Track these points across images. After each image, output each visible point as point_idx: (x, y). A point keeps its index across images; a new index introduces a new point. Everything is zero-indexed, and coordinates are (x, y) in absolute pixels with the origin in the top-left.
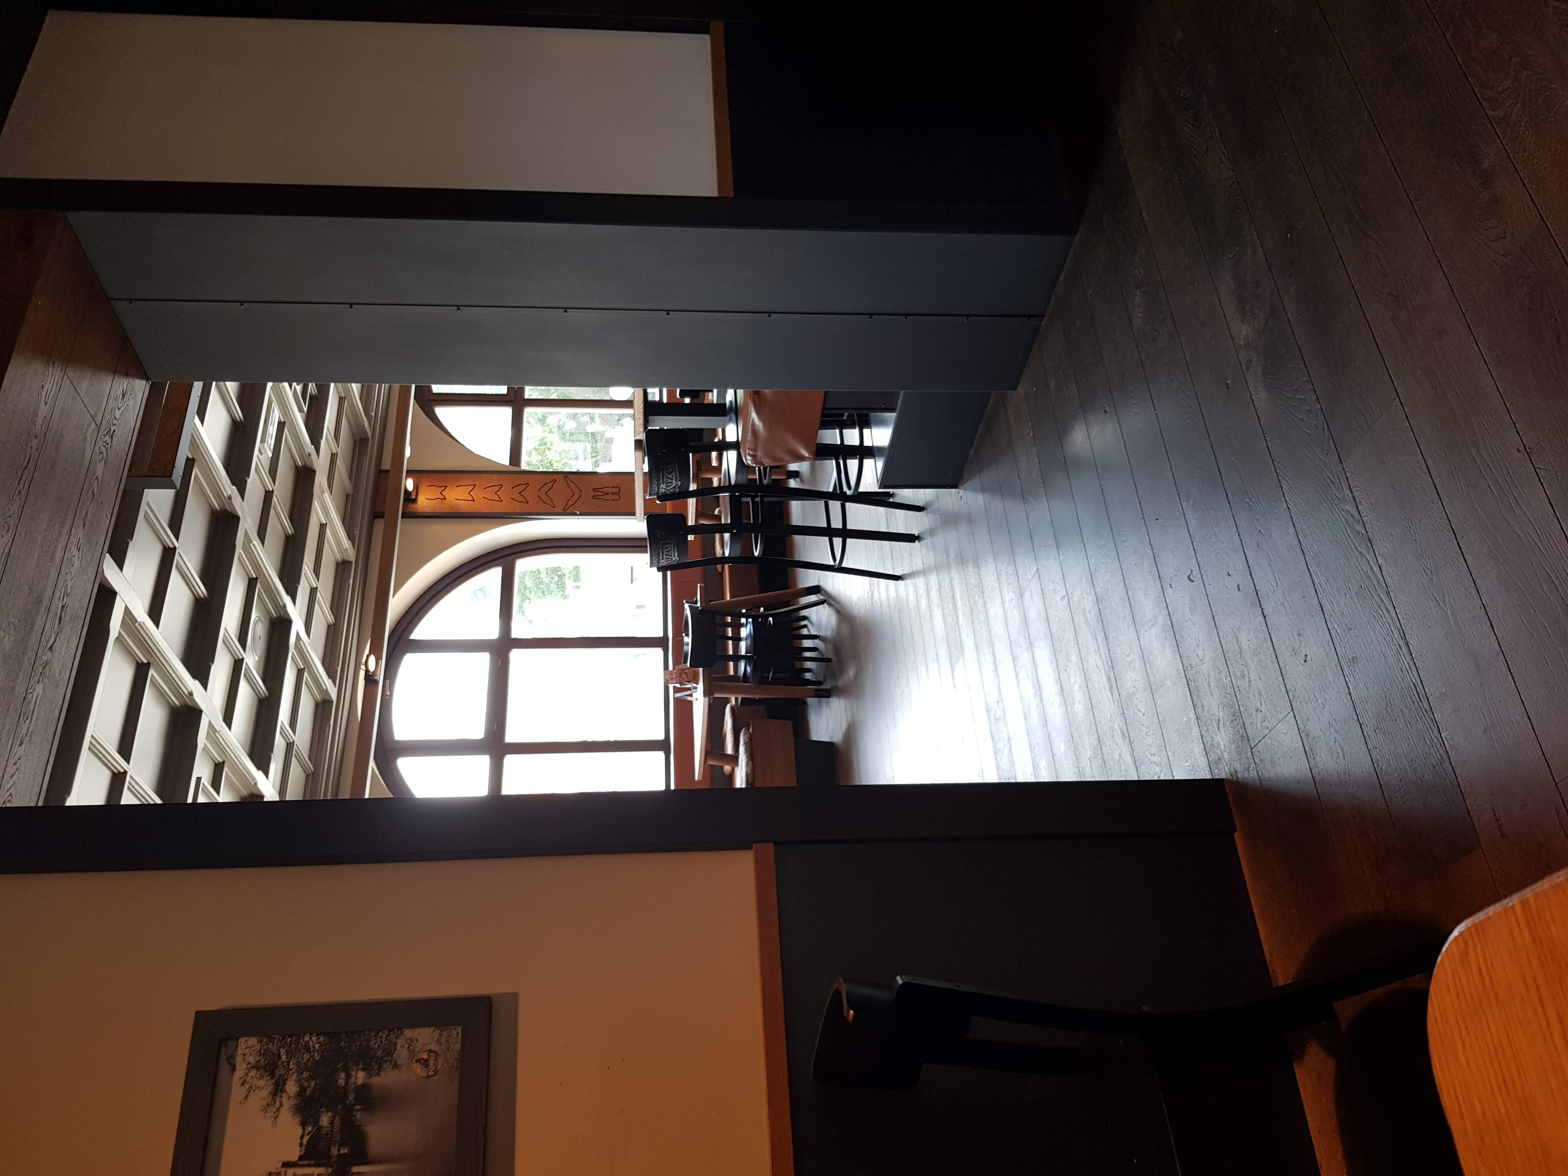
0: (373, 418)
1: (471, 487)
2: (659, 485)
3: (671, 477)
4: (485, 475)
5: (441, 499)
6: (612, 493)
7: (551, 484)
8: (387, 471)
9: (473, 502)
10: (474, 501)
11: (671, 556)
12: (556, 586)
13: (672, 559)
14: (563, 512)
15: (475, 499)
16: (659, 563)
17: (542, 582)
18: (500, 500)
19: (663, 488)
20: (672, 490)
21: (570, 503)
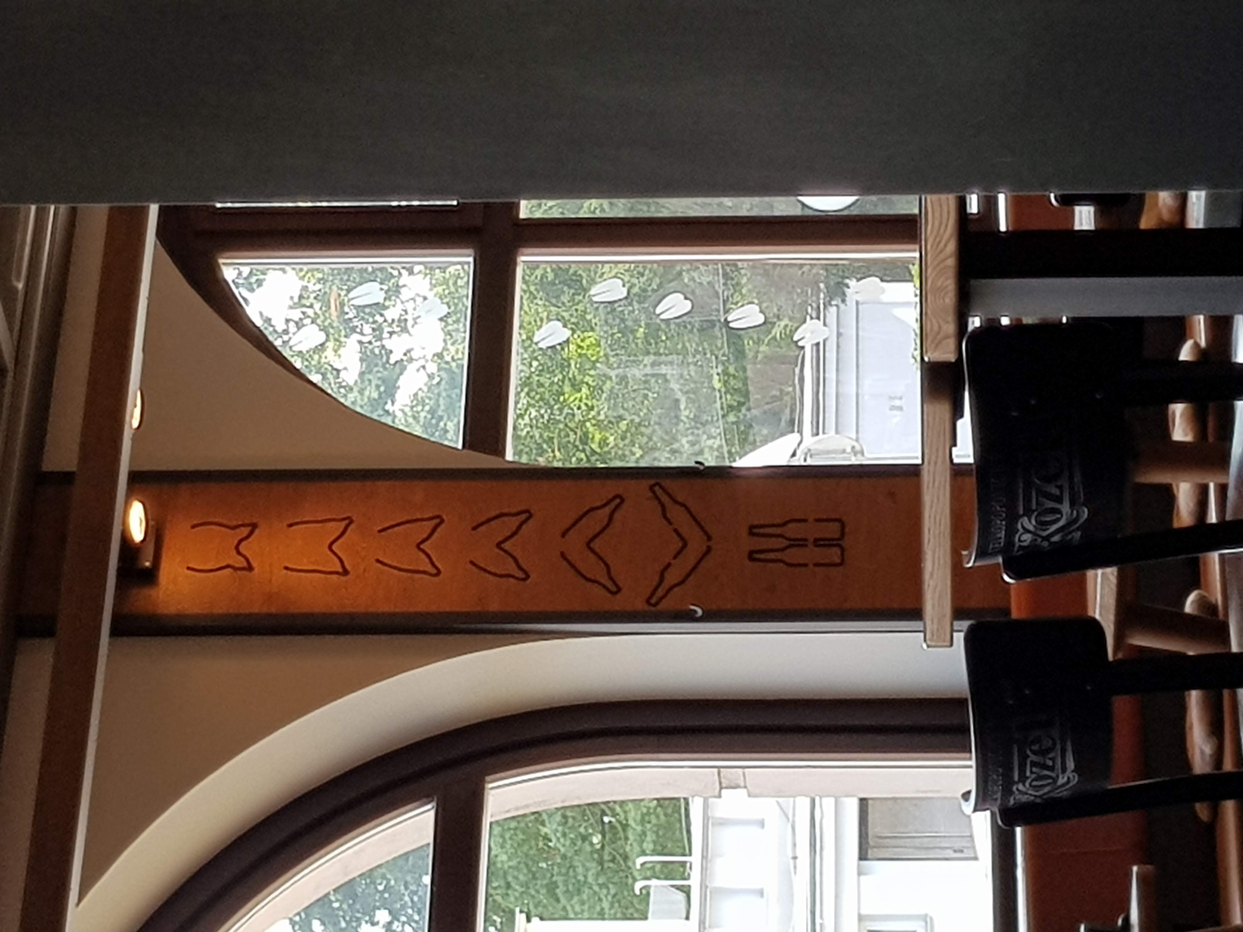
0: (20, 297)
1: (337, 527)
2: (1012, 519)
3: (1055, 491)
4: (382, 486)
5: (236, 569)
6: (816, 540)
7: (607, 510)
8: (67, 477)
9: (344, 578)
10: (346, 572)
11: (1052, 769)
12: (593, 867)
13: (1055, 780)
14: (647, 608)
15: (348, 567)
16: (1007, 791)
17: (546, 852)
18: (434, 571)
19: (1027, 531)
20: (1056, 538)
21: (671, 577)
